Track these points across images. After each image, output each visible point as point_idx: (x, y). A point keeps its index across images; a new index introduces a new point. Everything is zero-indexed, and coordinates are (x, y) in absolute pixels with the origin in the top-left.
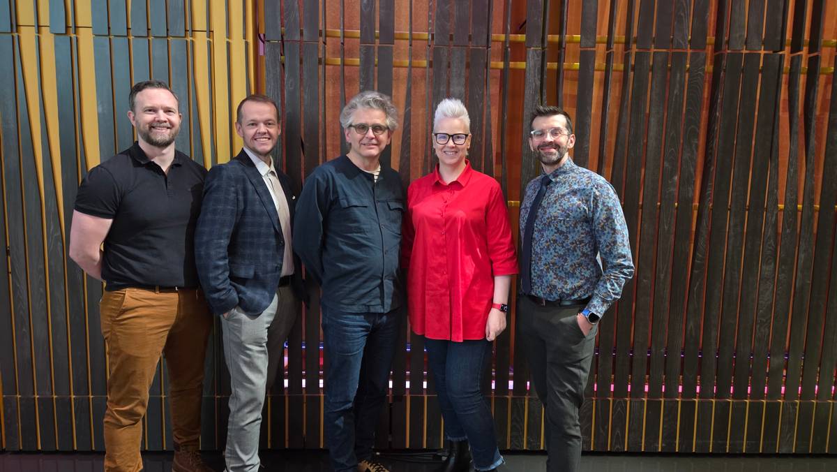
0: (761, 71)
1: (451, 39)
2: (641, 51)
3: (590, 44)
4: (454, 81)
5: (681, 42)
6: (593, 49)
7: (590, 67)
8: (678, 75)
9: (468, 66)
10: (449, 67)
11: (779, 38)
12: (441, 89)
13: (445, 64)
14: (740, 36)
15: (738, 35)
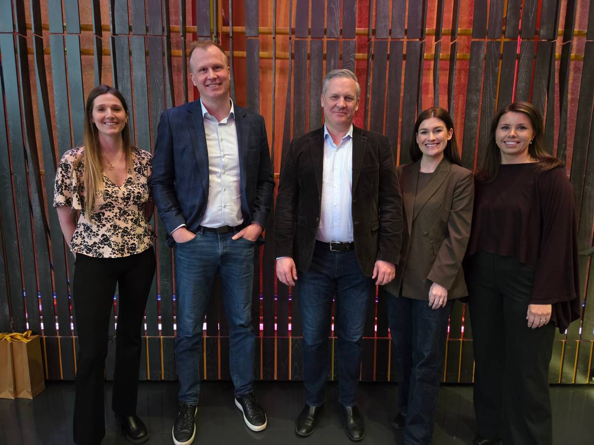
0: (404, 57)
1: (130, 29)
2: (299, 39)
3: (254, 33)
4: (135, 67)
5: (333, 31)
6: (258, 38)
7: (255, 54)
8: (332, 62)
9: (147, 54)
10: (130, 54)
11: (420, 27)
12: (126, 74)
13: (126, 51)
14: (385, 26)
15: (383, 25)
